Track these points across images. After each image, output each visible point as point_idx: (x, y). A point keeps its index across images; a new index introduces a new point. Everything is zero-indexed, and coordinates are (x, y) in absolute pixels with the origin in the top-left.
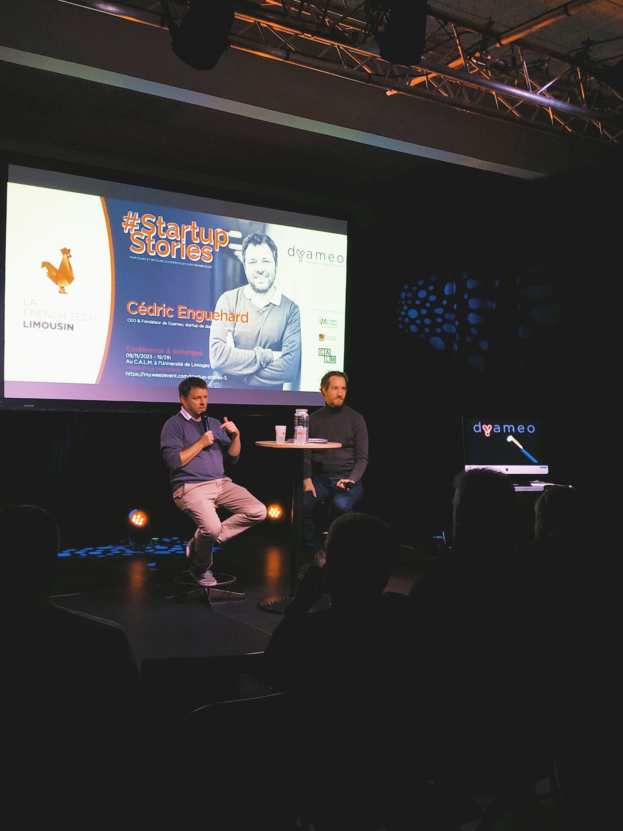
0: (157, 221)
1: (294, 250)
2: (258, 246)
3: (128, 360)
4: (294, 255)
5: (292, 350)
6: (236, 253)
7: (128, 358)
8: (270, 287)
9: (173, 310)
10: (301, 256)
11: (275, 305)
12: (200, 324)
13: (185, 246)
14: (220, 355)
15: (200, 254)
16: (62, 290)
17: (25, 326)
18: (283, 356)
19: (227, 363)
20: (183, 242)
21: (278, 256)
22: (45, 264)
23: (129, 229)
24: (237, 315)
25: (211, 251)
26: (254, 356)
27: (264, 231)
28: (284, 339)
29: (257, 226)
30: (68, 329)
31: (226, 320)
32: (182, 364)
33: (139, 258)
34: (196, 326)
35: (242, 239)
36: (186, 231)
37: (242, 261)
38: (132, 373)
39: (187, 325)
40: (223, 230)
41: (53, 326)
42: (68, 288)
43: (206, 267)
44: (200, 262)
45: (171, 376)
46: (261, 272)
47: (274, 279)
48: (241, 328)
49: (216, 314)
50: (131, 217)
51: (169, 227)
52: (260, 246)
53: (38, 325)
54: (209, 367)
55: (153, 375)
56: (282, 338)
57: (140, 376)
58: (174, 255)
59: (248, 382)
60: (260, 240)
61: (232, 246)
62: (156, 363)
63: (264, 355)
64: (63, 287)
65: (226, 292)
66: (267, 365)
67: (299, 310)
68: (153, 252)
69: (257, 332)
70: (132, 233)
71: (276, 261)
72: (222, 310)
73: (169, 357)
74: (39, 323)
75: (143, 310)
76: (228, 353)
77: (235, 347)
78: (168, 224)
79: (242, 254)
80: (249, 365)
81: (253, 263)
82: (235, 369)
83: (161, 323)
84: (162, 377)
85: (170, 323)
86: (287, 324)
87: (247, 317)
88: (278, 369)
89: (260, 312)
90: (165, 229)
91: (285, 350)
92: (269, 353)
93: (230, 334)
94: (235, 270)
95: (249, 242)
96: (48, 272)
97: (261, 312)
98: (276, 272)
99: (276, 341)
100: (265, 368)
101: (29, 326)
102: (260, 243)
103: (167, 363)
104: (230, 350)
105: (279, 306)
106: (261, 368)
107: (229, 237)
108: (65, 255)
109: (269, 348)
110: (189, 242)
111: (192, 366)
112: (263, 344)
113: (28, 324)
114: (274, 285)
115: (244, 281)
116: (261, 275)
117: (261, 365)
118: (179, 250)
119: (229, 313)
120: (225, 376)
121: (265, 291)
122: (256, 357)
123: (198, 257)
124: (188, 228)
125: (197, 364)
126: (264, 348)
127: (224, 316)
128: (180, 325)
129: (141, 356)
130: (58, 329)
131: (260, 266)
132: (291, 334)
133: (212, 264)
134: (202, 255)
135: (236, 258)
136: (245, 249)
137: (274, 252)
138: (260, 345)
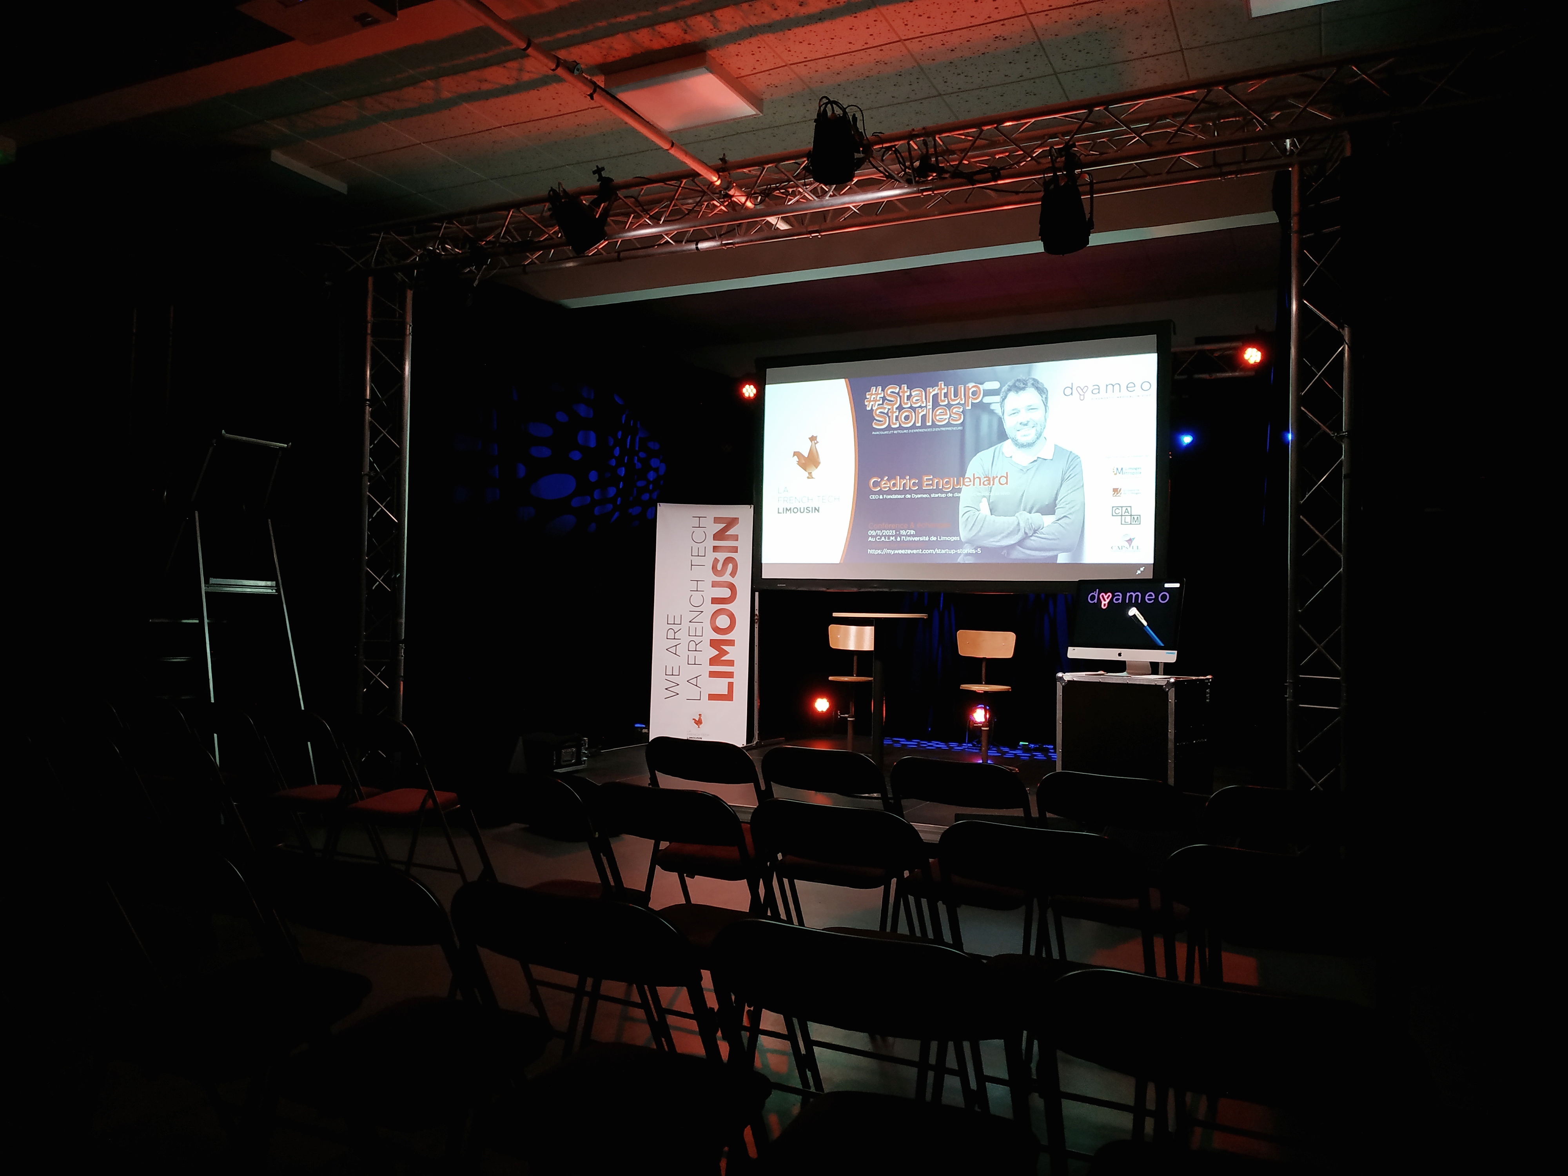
0: (901, 390)
1: (1072, 389)
2: (1021, 393)
3: (870, 538)
4: (1072, 394)
5: (1071, 512)
6: (992, 407)
7: (871, 536)
9: (917, 481)
10: (1082, 393)
11: (1046, 460)
12: (948, 492)
13: (931, 410)
14: (972, 525)
15: (948, 416)
16: (810, 476)
17: (779, 513)
18: (1058, 520)
19: (980, 534)
20: (928, 407)
22: (796, 454)
23: (872, 405)
24: (994, 477)
25: (961, 410)
26: (1016, 523)
27: (1029, 373)
28: (1059, 499)
29: (1019, 371)
30: (815, 512)
31: (980, 485)
32: (927, 539)
33: (882, 433)
34: (944, 495)
35: (1000, 388)
37: (1001, 414)
38: (874, 550)
39: (932, 496)
40: (976, 383)
41: (802, 511)
42: (815, 472)
43: (955, 429)
44: (948, 424)
45: (915, 551)
46: (1026, 422)
47: (1044, 428)
48: (998, 491)
49: (967, 480)
50: (874, 393)
51: (913, 394)
52: (1025, 391)
53: (790, 511)
54: (959, 539)
55: (896, 552)
57: (882, 553)
58: (918, 423)
59: (1008, 554)
60: (1024, 386)
61: (987, 400)
62: (899, 539)
63: (1030, 521)
64: (811, 473)
65: (980, 453)
66: (1035, 532)
67: (1080, 461)
68: (896, 424)
69: (1021, 493)
70: (874, 408)
71: (1046, 406)
72: (974, 474)
73: (913, 532)
74: (790, 509)
75: (885, 485)
76: (982, 523)
77: (991, 514)
78: (912, 391)
79: (1000, 406)
80: (1009, 535)
81: (1014, 414)
82: (992, 540)
83: (905, 496)
84: (906, 553)
85: (914, 496)
86: (1062, 480)
87: (1007, 478)
88: (1050, 537)
90: (909, 397)
91: (1059, 512)
92: (1037, 518)
93: (985, 500)
94: (990, 426)
96: (798, 460)
97: (1025, 470)
98: (1046, 419)
99: (1047, 503)
100: (1031, 536)
101: (782, 512)
102: (1023, 389)
103: (911, 539)
104: (985, 518)
105: (1052, 460)
106: (1026, 536)
107: (983, 390)
108: (813, 442)
109: (1037, 512)
110: (936, 404)
111: (939, 540)
112: (1028, 507)
113: (781, 511)
114: (1044, 435)
116: (1025, 427)
117: (1026, 533)
118: (924, 417)
120: (979, 549)
122: (1019, 524)
123: (946, 419)
124: (934, 390)
125: (945, 538)
126: (1030, 513)
127: (977, 481)
128: (925, 496)
129: (883, 533)
130: (807, 512)
131: (1023, 417)
132: (1069, 492)
133: (962, 424)
134: (950, 416)
135: (992, 412)
136: (1004, 400)
137: (1044, 396)
138: (1024, 510)
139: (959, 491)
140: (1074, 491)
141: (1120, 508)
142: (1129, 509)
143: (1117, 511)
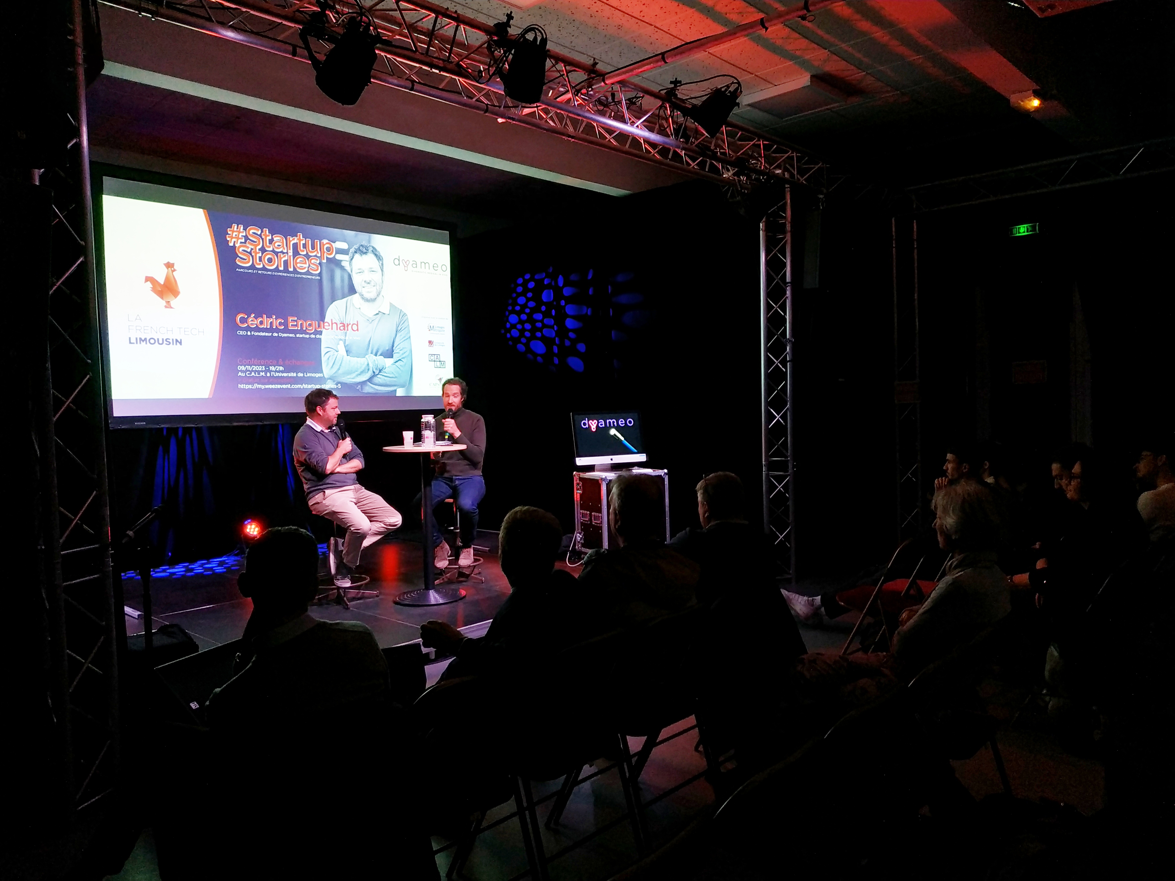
0: (263, 233)
1: (399, 260)
2: (364, 256)
3: (240, 372)
4: (399, 264)
5: (404, 356)
6: (343, 264)
8: (378, 296)
9: (283, 321)
10: (406, 266)
11: (384, 314)
12: (311, 334)
13: (292, 258)
14: (332, 364)
15: (307, 265)
16: (168, 305)
17: (130, 343)
18: (395, 362)
19: (340, 372)
20: (289, 254)
21: (384, 265)
22: (148, 279)
23: (234, 242)
24: (347, 324)
25: (318, 262)
26: (366, 363)
27: (369, 242)
28: (395, 346)
30: (176, 344)
31: (337, 329)
32: (295, 375)
33: (246, 271)
34: (308, 336)
35: (349, 249)
36: (292, 243)
37: (350, 271)
38: (244, 385)
39: (298, 336)
40: (329, 241)
41: (161, 342)
42: (174, 302)
43: (314, 277)
44: (308, 273)
45: (284, 386)
46: (369, 282)
47: (382, 288)
48: (351, 336)
49: (326, 324)
50: (235, 229)
51: (275, 239)
52: (366, 256)
53: (145, 342)
54: (322, 376)
55: (267, 386)
56: (393, 346)
57: (253, 388)
58: (281, 266)
59: (362, 389)
60: (366, 251)
61: (339, 257)
62: (268, 375)
63: (376, 363)
64: (169, 302)
65: (335, 302)
66: (380, 371)
67: (408, 318)
68: (260, 264)
69: (368, 341)
70: (237, 245)
71: (382, 271)
72: (332, 320)
73: (281, 368)
74: (145, 339)
75: (253, 321)
76: (340, 362)
77: (348, 355)
78: (274, 236)
79: (349, 264)
80: (362, 372)
81: (360, 272)
82: (349, 377)
83: (272, 335)
84: (276, 387)
85: (281, 335)
86: (396, 332)
87: (357, 325)
88: (391, 376)
89: (370, 321)
90: (271, 241)
91: (396, 357)
92: (381, 361)
93: (341, 343)
94: (342, 280)
95: (356, 252)
96: (152, 286)
98: (382, 281)
99: (387, 349)
100: (378, 375)
101: (135, 342)
102: (366, 253)
103: (280, 374)
104: (343, 358)
105: (389, 314)
106: (374, 375)
107: (335, 248)
108: (170, 269)
109: (381, 355)
110: (296, 253)
111: (305, 376)
112: (374, 352)
113: (133, 340)
114: (382, 294)
115: (352, 290)
116: (368, 285)
117: (374, 372)
118: (286, 263)
119: (339, 323)
120: (339, 384)
121: (373, 300)
122: (368, 365)
123: (305, 268)
124: (294, 239)
125: (311, 374)
126: (376, 355)
127: (334, 325)
128: (291, 335)
129: (253, 368)
130: (166, 344)
131: (367, 276)
132: (401, 341)
133: (320, 275)
134: (309, 266)
135: (343, 268)
136: (352, 259)
137: (381, 262)
138: (372, 353)
139: (320, 333)
140: (404, 340)
141: (433, 356)
142: (438, 356)
143: (432, 358)
